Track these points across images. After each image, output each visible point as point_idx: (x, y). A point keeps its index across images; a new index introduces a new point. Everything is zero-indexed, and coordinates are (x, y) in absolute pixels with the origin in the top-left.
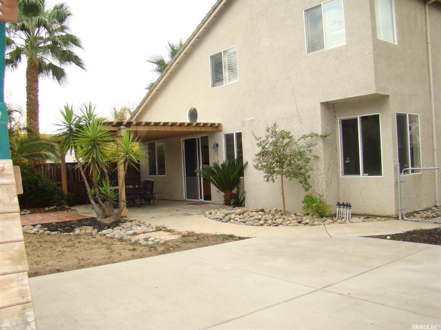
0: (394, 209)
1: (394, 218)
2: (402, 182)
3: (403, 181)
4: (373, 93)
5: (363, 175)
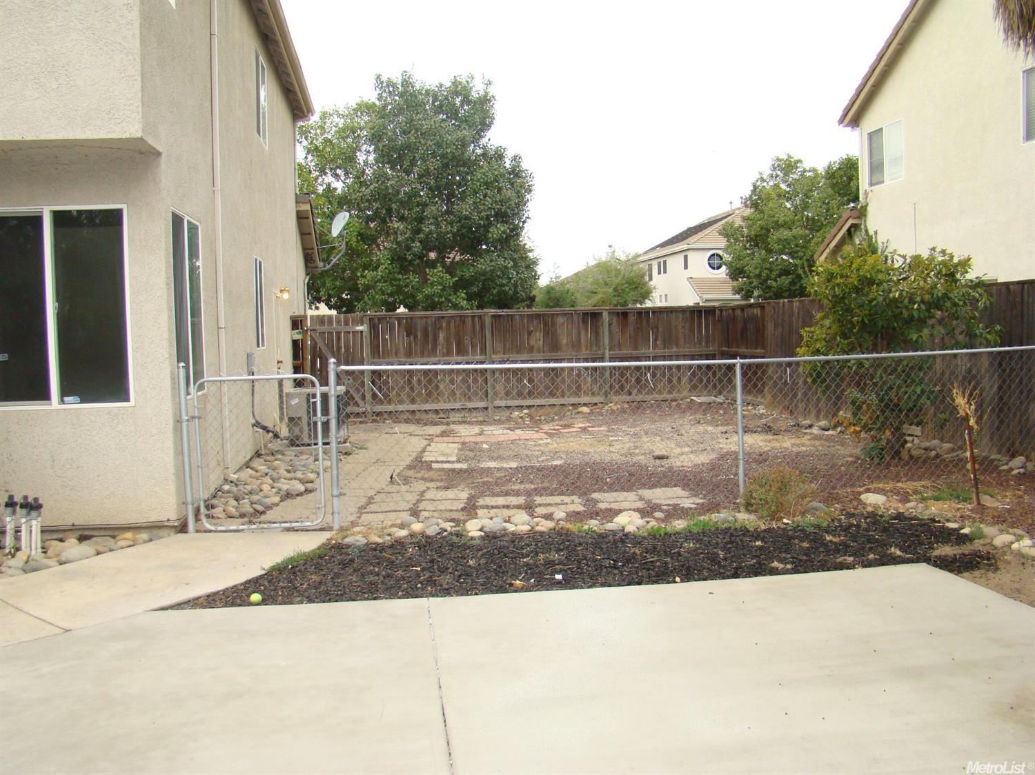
0: (175, 501)
1: (173, 530)
2: (193, 418)
3: (196, 414)
4: (132, 136)
5: (62, 402)
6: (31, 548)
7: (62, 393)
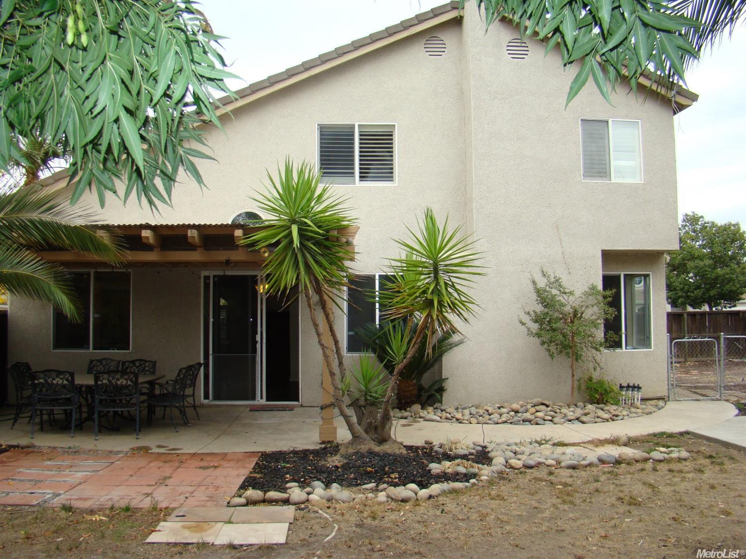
0: (667, 388)
5: (626, 349)
6: (638, 403)
7: (626, 345)
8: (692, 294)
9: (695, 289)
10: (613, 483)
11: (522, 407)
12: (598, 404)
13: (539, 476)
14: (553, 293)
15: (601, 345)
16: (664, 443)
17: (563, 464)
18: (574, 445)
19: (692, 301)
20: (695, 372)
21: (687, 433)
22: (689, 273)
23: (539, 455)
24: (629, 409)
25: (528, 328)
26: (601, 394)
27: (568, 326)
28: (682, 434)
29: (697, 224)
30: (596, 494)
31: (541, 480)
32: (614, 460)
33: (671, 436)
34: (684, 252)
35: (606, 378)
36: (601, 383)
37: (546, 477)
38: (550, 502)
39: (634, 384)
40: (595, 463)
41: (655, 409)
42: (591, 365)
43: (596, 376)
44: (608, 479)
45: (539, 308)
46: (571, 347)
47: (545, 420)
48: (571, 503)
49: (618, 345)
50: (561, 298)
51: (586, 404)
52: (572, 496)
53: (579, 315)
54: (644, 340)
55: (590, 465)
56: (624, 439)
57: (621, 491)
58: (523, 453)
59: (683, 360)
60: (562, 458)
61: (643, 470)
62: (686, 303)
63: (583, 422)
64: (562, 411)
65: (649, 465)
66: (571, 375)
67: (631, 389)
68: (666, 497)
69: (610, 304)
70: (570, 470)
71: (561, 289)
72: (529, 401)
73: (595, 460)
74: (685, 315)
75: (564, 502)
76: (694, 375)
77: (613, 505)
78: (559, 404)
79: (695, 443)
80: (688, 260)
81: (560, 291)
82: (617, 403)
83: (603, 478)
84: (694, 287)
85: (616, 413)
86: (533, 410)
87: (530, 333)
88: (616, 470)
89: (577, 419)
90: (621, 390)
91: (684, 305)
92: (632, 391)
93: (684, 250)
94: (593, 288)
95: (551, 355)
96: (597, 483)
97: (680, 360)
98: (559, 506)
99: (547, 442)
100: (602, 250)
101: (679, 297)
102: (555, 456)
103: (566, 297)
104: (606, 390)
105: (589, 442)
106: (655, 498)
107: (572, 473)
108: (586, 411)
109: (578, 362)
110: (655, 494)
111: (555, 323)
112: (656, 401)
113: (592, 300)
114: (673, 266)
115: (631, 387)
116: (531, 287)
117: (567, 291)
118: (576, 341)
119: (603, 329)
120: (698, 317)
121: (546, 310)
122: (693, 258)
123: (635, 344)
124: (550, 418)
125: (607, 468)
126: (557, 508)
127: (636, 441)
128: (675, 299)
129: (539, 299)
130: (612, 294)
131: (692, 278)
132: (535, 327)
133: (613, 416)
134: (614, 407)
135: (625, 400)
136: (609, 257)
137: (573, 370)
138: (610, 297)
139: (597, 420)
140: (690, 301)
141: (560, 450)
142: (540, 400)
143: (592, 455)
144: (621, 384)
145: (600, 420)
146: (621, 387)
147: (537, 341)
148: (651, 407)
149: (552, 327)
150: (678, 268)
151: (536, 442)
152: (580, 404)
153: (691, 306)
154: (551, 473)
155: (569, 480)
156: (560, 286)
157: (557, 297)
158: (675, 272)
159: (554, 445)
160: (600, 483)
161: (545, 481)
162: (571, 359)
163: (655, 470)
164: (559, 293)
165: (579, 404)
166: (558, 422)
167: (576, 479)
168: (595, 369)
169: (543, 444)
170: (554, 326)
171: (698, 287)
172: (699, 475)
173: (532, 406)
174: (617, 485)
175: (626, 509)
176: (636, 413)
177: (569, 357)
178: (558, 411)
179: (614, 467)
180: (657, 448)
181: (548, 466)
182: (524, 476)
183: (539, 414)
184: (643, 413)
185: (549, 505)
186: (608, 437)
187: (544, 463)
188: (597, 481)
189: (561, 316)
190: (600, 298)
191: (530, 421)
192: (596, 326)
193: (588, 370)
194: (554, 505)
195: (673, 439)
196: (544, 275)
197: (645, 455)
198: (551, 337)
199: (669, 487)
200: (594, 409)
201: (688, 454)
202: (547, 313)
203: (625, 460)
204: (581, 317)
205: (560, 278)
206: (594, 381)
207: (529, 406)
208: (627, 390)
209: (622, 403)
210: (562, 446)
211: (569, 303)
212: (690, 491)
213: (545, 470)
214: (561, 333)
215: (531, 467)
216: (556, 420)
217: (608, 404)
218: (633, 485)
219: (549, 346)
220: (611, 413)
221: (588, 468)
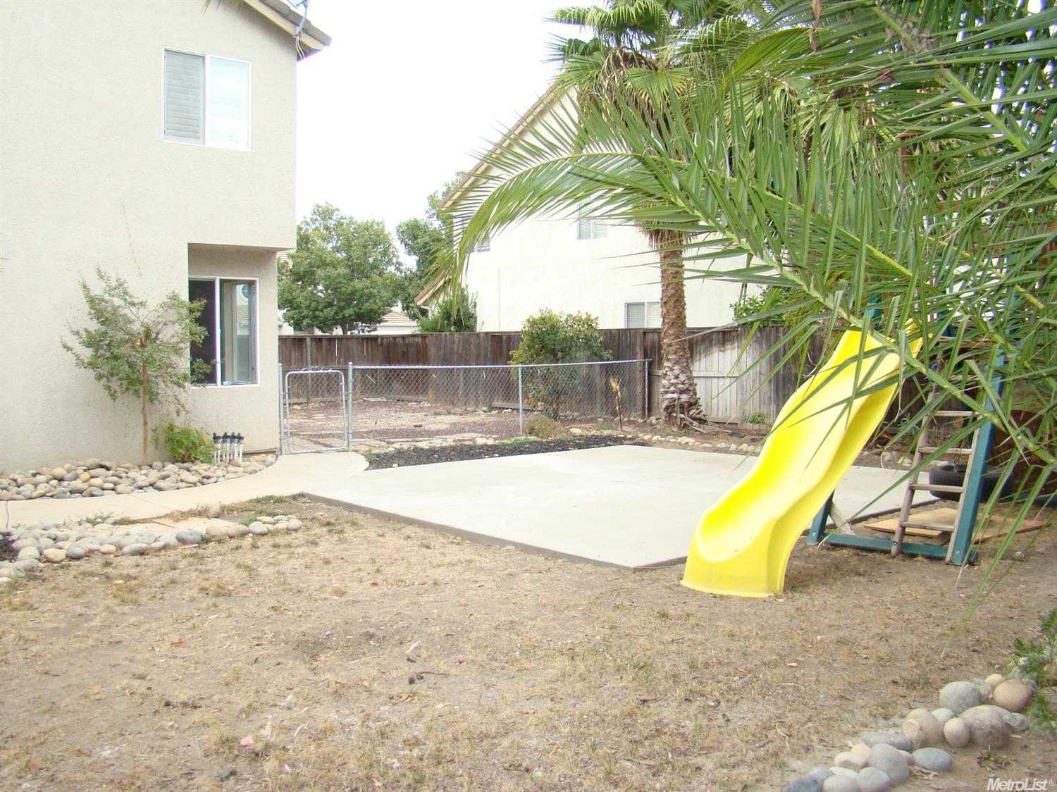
0: (278, 438)
5: (222, 384)
6: (239, 459)
7: (223, 379)
8: (321, 314)
9: (325, 307)
10: (196, 570)
11: (69, 471)
12: (183, 462)
13: (90, 569)
14: (116, 304)
15: (185, 378)
16: (270, 510)
17: (126, 550)
18: (144, 521)
19: (321, 323)
20: (320, 416)
21: (302, 495)
22: (318, 284)
23: (90, 539)
24: (226, 467)
25: (77, 356)
26: (187, 449)
27: (137, 351)
28: (294, 497)
29: (330, 218)
30: (172, 586)
31: (92, 574)
32: (199, 538)
33: (279, 500)
34: (313, 256)
35: (195, 426)
36: (186, 433)
37: (100, 570)
38: (102, 603)
39: (233, 433)
40: (172, 544)
41: (261, 466)
42: (172, 408)
43: (179, 422)
44: (191, 565)
45: (94, 326)
46: (141, 383)
47: (103, 489)
48: (135, 602)
49: (210, 378)
50: (126, 311)
51: (165, 463)
52: (136, 593)
53: (154, 336)
54: (248, 372)
55: (165, 547)
56: (215, 508)
57: (206, 580)
58: (67, 539)
59: (305, 400)
60: (123, 541)
61: (238, 548)
62: (313, 325)
63: (160, 489)
64: (129, 475)
65: (248, 540)
66: (143, 423)
67: (229, 440)
68: (267, 580)
69: (199, 321)
70: (136, 558)
71: (127, 298)
72: (80, 463)
73: (173, 541)
74: (308, 341)
75: (124, 602)
76: (318, 420)
77: (193, 600)
78: (126, 465)
79: (310, 508)
80: (318, 267)
81: (125, 300)
82: (209, 460)
83: (182, 564)
84: (324, 304)
85: (207, 474)
86: (86, 475)
87: (80, 362)
88: (201, 551)
89: (151, 485)
90: (215, 442)
91: (310, 326)
92: (231, 442)
93: (312, 253)
94: (175, 297)
95: (112, 395)
96: (174, 572)
97: (301, 400)
98: (116, 608)
99: (104, 519)
100: (190, 245)
101: (304, 318)
102: (115, 539)
103: (133, 309)
104: (193, 443)
105: (167, 516)
106: (251, 584)
107: (139, 560)
108: (164, 473)
109: (154, 404)
110: (251, 578)
111: (118, 347)
112: (263, 455)
113: (172, 314)
114: (298, 274)
115: (228, 437)
116: (81, 293)
117: (136, 301)
118: (150, 373)
119: (189, 356)
120: (324, 343)
121: (103, 329)
122: (324, 264)
123: (236, 379)
124: (112, 486)
125: (189, 549)
126: (113, 612)
127: (232, 511)
128: (298, 320)
129: (93, 311)
130: (201, 306)
131: (321, 292)
132: (87, 353)
133: (203, 478)
134: (205, 466)
135: (221, 456)
136: (198, 253)
137: (145, 416)
138: (198, 311)
139: (180, 484)
140: (318, 323)
141: (123, 529)
142: (96, 461)
143: (167, 533)
144: (215, 434)
145: (184, 484)
146: (216, 438)
147: (91, 373)
148: (256, 464)
149: (112, 353)
150: (304, 276)
151: (88, 521)
152: (157, 464)
153: (320, 328)
154: (107, 564)
155: (133, 572)
156: (125, 293)
157: (121, 309)
158: (300, 283)
159: (115, 523)
160: (177, 571)
161: (98, 575)
162: (141, 400)
163: (254, 546)
164: (123, 305)
165: (155, 464)
166: (124, 491)
167: (144, 568)
168: (178, 413)
169: (99, 523)
170: (116, 351)
171: (330, 305)
172: (312, 549)
173: (85, 471)
174: (201, 572)
175: (211, 603)
176: (235, 472)
177: (139, 397)
178: (124, 475)
179: (199, 547)
180: (259, 518)
181: (104, 554)
182: (67, 571)
183: (94, 481)
184: (244, 472)
185: (101, 608)
186: (194, 507)
187: (98, 550)
188: (175, 569)
189: (127, 337)
190: (185, 312)
191: (81, 492)
192: (178, 351)
193: (168, 415)
194: (108, 608)
195: (283, 505)
196: (102, 277)
197: (243, 528)
198: (112, 368)
199: (271, 567)
200: (177, 469)
201: (300, 523)
202: (105, 333)
203: (214, 536)
204: (156, 338)
205: (125, 282)
206: (177, 430)
207: (80, 470)
208: (224, 442)
209: (216, 460)
210: (127, 524)
211: (139, 319)
212: (299, 570)
213: (99, 560)
214: (127, 362)
215: (78, 558)
216: (119, 488)
217: (197, 462)
218: (223, 569)
219: (108, 381)
220: (200, 474)
221: (163, 552)
